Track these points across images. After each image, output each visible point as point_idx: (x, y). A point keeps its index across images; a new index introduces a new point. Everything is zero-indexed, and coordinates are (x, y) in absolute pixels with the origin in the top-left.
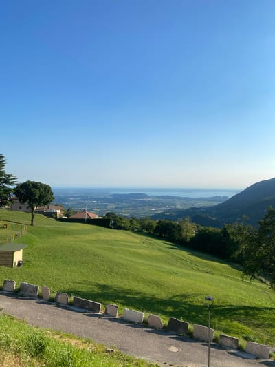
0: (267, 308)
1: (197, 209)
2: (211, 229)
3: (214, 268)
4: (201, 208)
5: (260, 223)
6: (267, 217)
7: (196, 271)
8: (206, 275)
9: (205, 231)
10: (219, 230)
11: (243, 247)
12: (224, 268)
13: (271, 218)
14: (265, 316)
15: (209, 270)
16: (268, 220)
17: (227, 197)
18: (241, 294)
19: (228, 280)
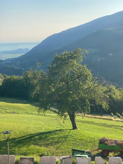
0: (57, 131)
1: (4, 61)
2: (15, 77)
3: (19, 109)
4: (6, 60)
5: (49, 68)
6: (54, 62)
7: (4, 113)
8: (13, 115)
9: (10, 79)
10: (22, 77)
11: (38, 88)
12: (28, 107)
13: (57, 63)
14: (55, 136)
15: (15, 111)
16: (55, 65)
17: (28, 49)
18: (39, 124)
19: (30, 116)
